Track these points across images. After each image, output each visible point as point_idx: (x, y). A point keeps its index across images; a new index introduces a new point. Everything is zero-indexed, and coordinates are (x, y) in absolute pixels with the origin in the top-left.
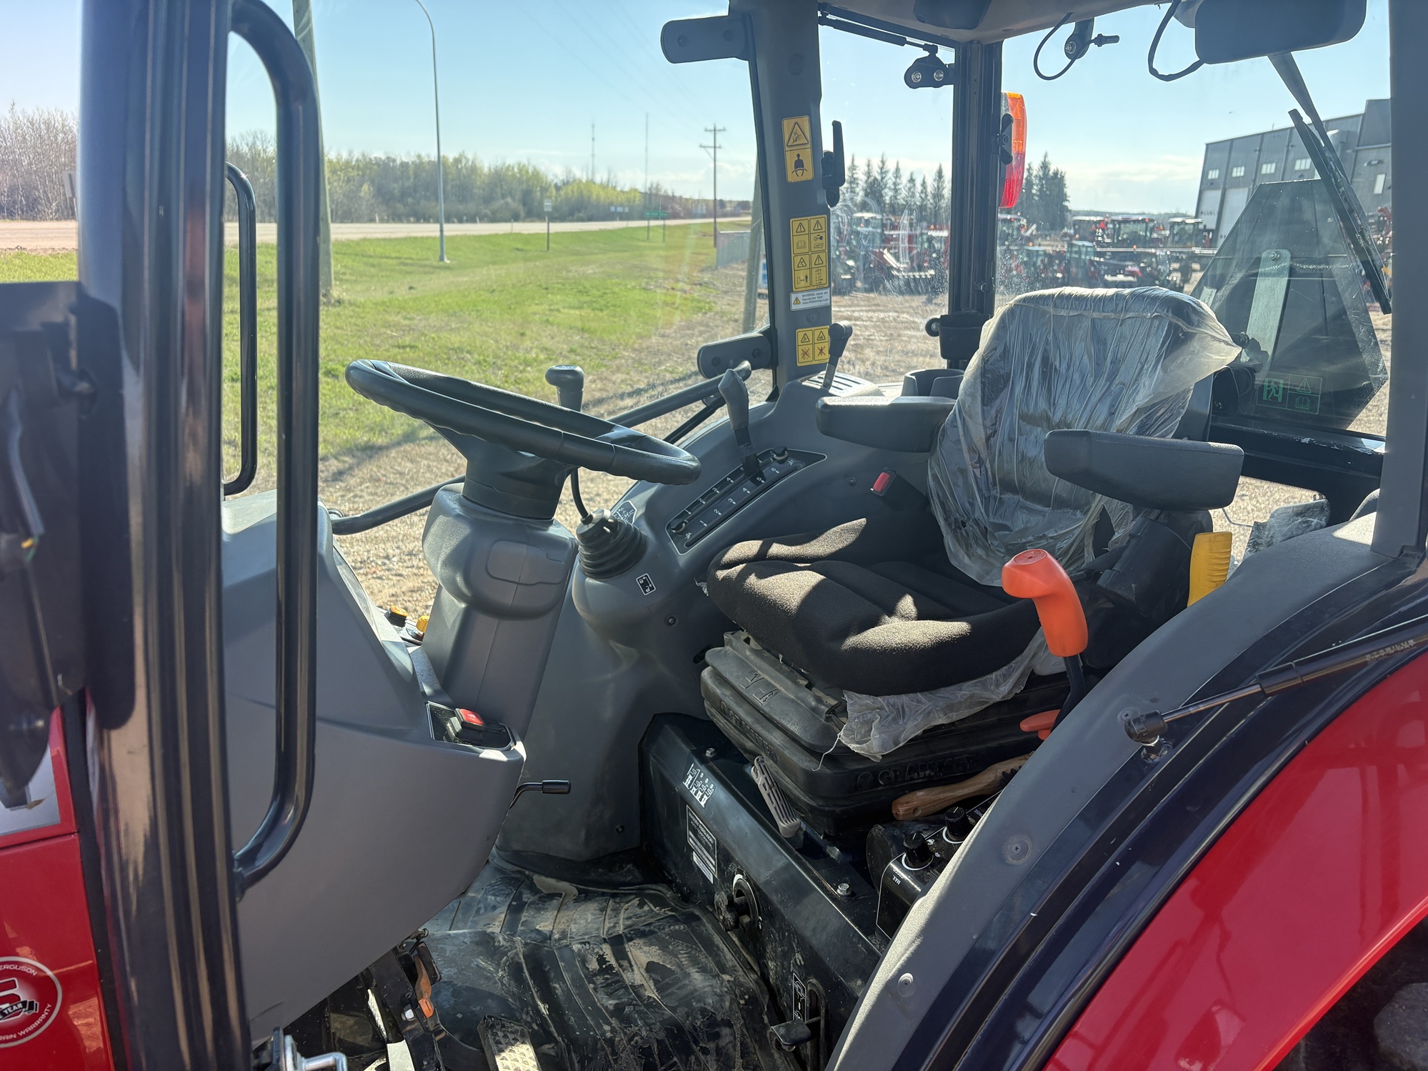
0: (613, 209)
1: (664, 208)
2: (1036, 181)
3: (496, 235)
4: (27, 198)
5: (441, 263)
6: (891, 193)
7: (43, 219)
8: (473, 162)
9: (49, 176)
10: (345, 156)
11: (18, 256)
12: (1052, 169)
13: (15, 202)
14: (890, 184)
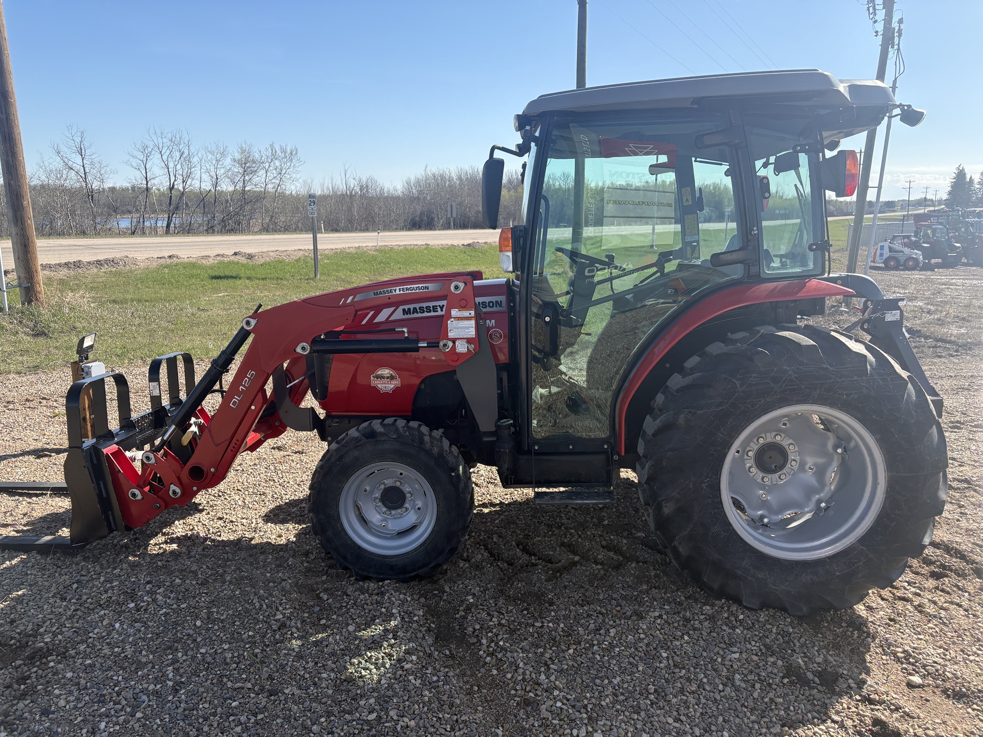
4: (428, 218)
5: (653, 250)
7: (435, 230)
9: (440, 206)
10: (600, 184)
11: (426, 249)
13: (422, 221)
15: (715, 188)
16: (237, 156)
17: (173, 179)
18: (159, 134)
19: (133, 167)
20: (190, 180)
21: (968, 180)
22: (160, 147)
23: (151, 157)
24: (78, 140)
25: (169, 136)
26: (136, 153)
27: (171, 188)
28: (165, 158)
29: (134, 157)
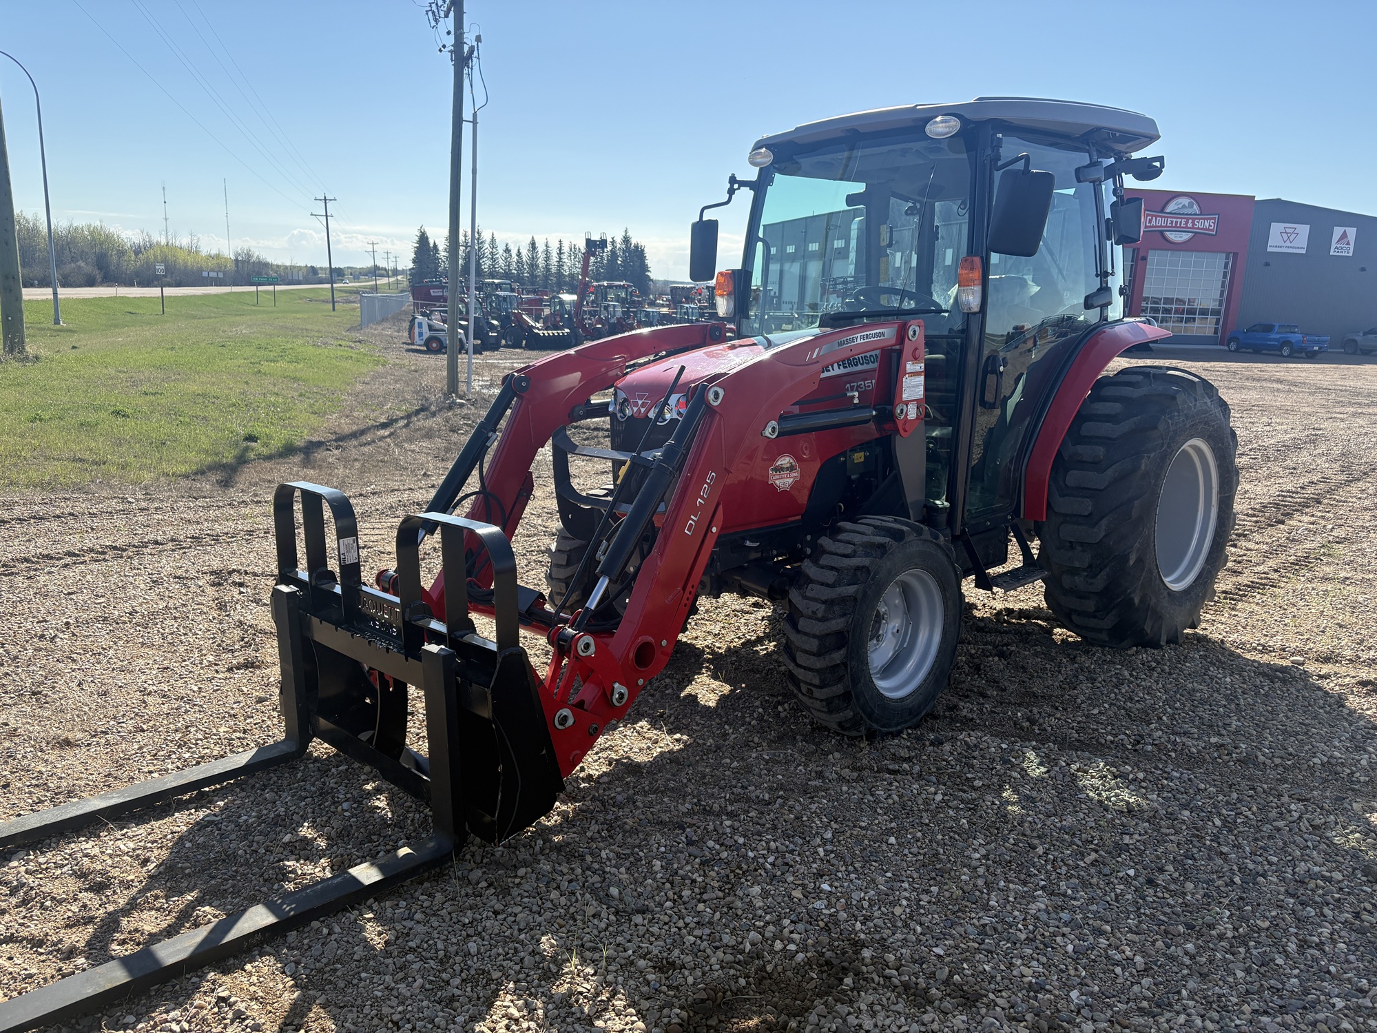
0: (205, 274)
1: (259, 274)
2: (620, 253)
3: (101, 299)
5: (58, 326)
6: (489, 263)
8: (34, 224)
12: (634, 241)
14: (487, 252)
15: (91, 233)
21: (432, 245)
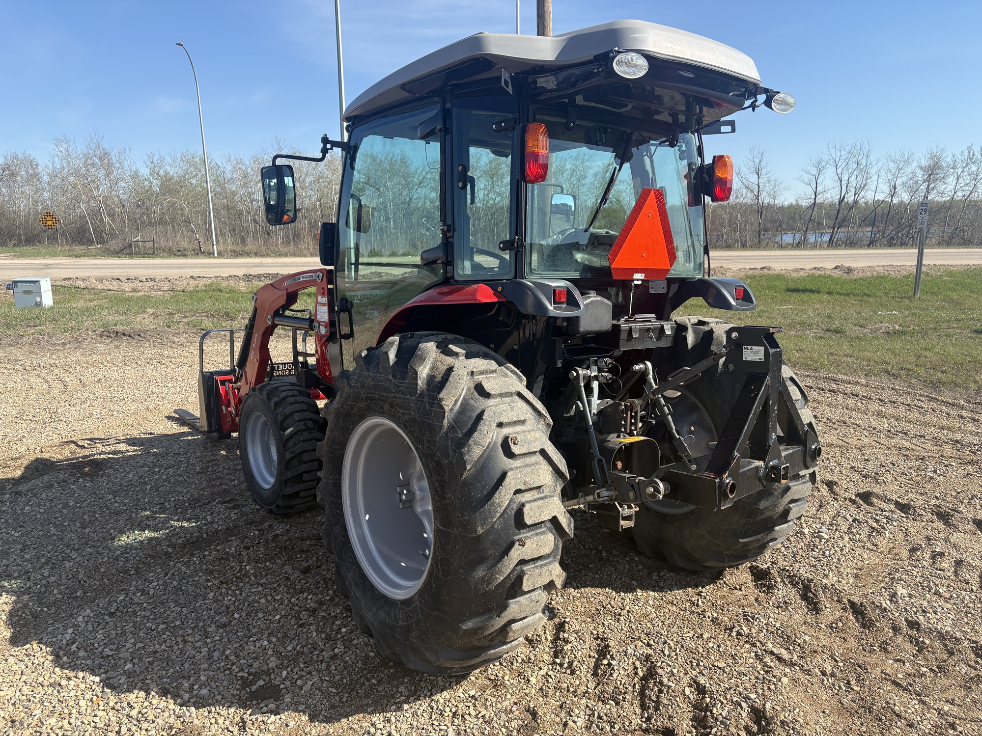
16: (924, 163)
17: (844, 191)
18: (838, 147)
19: (804, 182)
20: (863, 193)
22: (837, 160)
23: (824, 171)
24: (757, 161)
25: (848, 148)
26: (809, 169)
27: (841, 201)
28: (839, 171)
29: (808, 173)
